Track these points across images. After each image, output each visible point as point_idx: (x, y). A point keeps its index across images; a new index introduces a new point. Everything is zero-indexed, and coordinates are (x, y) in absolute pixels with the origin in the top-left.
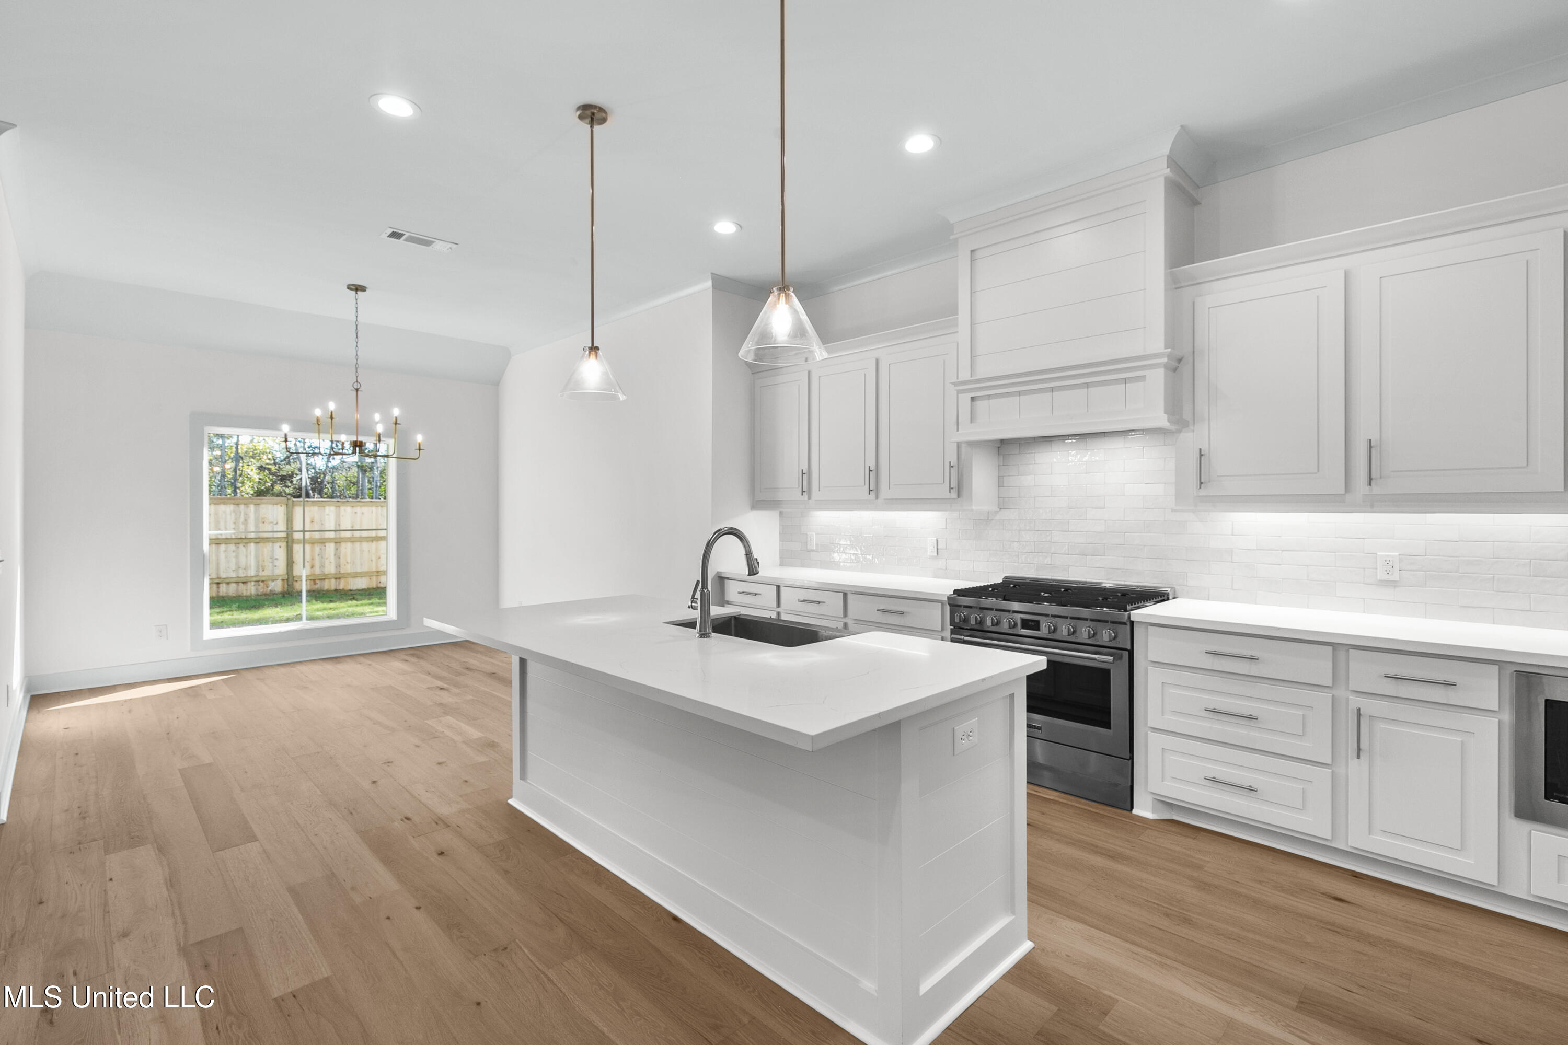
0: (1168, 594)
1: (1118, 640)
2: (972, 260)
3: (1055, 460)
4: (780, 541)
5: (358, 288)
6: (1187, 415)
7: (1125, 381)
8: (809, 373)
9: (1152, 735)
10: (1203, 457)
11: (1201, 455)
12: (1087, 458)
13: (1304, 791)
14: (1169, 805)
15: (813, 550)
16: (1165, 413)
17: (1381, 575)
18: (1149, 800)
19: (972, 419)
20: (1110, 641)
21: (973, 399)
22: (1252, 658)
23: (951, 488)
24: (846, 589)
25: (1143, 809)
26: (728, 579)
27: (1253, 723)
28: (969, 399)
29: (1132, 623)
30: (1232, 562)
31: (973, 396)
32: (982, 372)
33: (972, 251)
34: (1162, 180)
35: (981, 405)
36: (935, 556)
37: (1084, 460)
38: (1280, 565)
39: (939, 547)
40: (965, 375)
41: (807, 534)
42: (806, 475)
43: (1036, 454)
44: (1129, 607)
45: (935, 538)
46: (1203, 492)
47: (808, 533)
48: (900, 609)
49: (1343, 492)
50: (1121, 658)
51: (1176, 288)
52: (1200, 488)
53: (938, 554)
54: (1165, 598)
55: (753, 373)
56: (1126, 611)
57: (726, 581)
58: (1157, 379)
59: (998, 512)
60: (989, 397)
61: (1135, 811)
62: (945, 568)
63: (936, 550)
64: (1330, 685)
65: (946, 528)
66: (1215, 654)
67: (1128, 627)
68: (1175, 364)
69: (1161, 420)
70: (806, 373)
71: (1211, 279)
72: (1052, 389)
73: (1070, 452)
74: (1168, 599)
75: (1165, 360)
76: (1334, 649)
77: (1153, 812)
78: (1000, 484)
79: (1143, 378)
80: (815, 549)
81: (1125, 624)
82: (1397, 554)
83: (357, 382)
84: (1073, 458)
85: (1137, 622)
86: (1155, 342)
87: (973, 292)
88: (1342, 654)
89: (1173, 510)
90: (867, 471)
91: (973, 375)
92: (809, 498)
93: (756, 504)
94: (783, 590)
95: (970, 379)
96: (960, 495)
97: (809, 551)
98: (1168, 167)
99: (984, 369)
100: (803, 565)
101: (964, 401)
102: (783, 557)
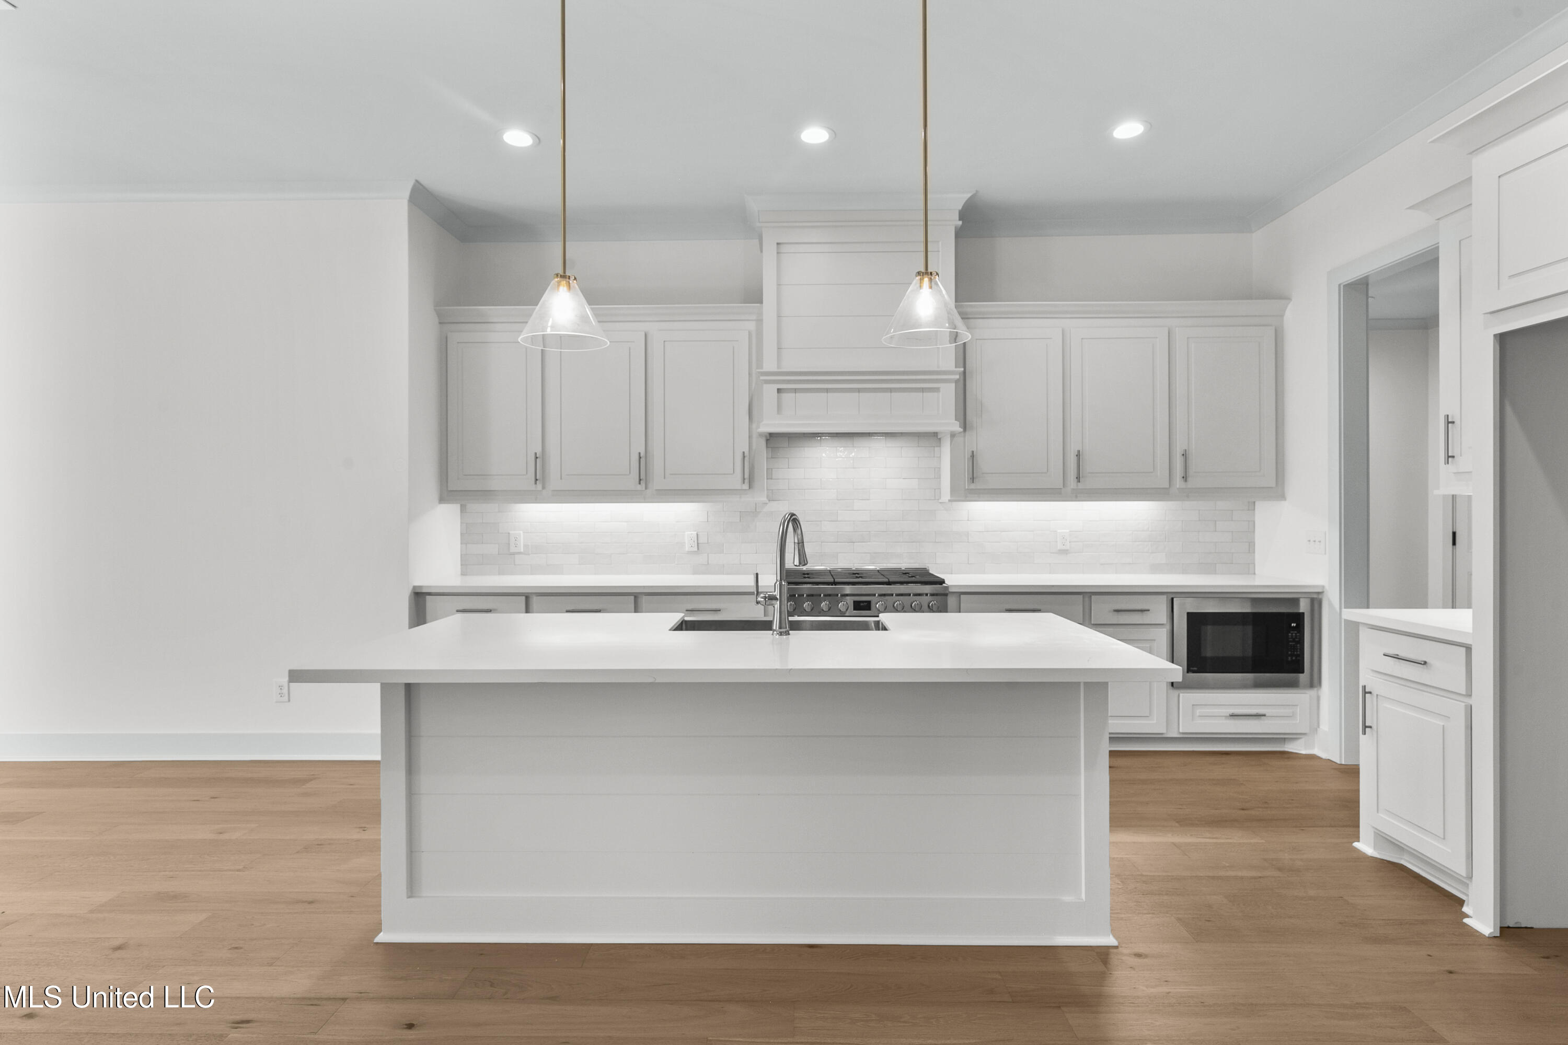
2: (778, 252)
3: (824, 455)
4: (461, 544)
7: (923, 390)
10: (975, 457)
11: (974, 455)
12: (853, 454)
15: (520, 553)
16: (955, 418)
17: (1060, 547)
19: (776, 412)
21: (779, 391)
23: (744, 479)
26: (430, 594)
28: (776, 391)
30: (968, 542)
31: (779, 387)
32: (788, 366)
33: (778, 245)
34: (953, 227)
35: (788, 398)
36: (695, 551)
37: (851, 456)
38: (1000, 542)
39: (699, 542)
40: (770, 364)
42: (540, 460)
43: (805, 448)
45: (696, 532)
46: (973, 486)
47: (510, 532)
48: (714, 606)
52: (972, 482)
53: (698, 549)
55: (440, 323)
57: (428, 597)
58: (949, 392)
59: (767, 503)
60: (795, 391)
62: (707, 563)
63: (696, 544)
65: (708, 521)
68: (961, 381)
69: (954, 426)
71: (993, 316)
72: (859, 390)
73: (838, 448)
75: (957, 377)
76: (1083, 597)
79: (937, 390)
80: (522, 551)
82: (1068, 531)
84: (841, 454)
85: (951, 593)
86: (950, 362)
87: (778, 285)
88: (1087, 600)
90: (635, 458)
91: (779, 367)
92: (544, 488)
93: (446, 494)
94: (535, 600)
95: (776, 370)
96: (751, 486)
97: (514, 554)
98: (959, 220)
99: (792, 363)
100: (501, 573)
101: (770, 391)
102: (467, 566)
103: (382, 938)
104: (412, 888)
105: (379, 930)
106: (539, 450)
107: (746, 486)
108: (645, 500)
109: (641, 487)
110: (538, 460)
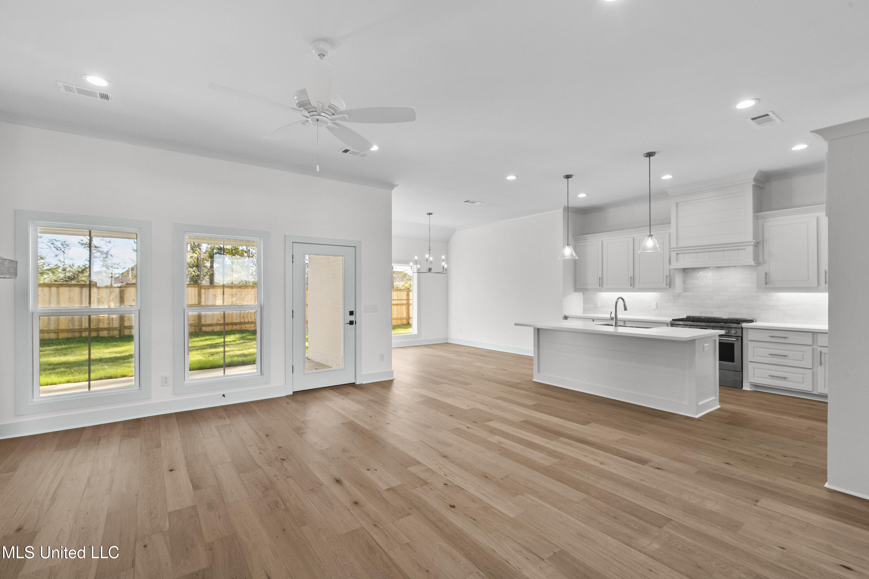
0: (753, 320)
1: (737, 334)
2: (677, 206)
4: (583, 304)
5: (430, 214)
6: (761, 261)
7: (738, 250)
8: (602, 241)
9: (750, 364)
10: (767, 275)
11: (766, 274)
13: (803, 377)
14: (756, 386)
15: (599, 307)
16: (753, 260)
18: (749, 385)
19: (677, 261)
20: (734, 334)
21: (677, 254)
22: (785, 338)
23: (667, 284)
24: (625, 320)
25: (746, 387)
26: (568, 317)
27: (785, 358)
28: (676, 254)
29: (742, 328)
30: (778, 309)
33: (677, 203)
34: (752, 185)
35: (681, 256)
36: (656, 309)
39: (658, 306)
40: (673, 245)
41: (596, 302)
42: (601, 280)
44: (741, 323)
45: (656, 302)
46: (767, 286)
49: (817, 286)
50: (738, 339)
51: (756, 219)
52: (766, 285)
54: (752, 321)
55: (575, 241)
56: (740, 324)
58: (750, 249)
59: (684, 293)
60: (684, 253)
61: (743, 389)
62: (659, 313)
63: (656, 307)
64: (811, 344)
65: (660, 299)
66: (772, 337)
67: (741, 330)
68: (756, 244)
69: (753, 263)
70: (601, 242)
71: (769, 217)
72: (710, 252)
74: (753, 322)
75: (753, 243)
76: (813, 334)
77: (750, 388)
78: (684, 282)
79: (745, 249)
81: (740, 328)
83: (430, 247)
85: (744, 328)
86: (749, 237)
87: (677, 217)
88: (815, 335)
89: (756, 292)
90: (630, 278)
91: (677, 246)
92: (602, 287)
93: (576, 290)
94: (595, 320)
95: (676, 247)
96: (670, 287)
97: (597, 308)
98: (754, 182)
99: (682, 244)
100: (594, 313)
101: (674, 255)
102: (585, 310)
103: (533, 380)
104: (539, 371)
105: (533, 379)
106: (601, 277)
107: (668, 287)
108: (633, 291)
109: (632, 287)
110: (600, 279)
